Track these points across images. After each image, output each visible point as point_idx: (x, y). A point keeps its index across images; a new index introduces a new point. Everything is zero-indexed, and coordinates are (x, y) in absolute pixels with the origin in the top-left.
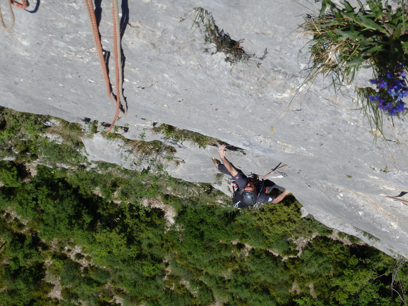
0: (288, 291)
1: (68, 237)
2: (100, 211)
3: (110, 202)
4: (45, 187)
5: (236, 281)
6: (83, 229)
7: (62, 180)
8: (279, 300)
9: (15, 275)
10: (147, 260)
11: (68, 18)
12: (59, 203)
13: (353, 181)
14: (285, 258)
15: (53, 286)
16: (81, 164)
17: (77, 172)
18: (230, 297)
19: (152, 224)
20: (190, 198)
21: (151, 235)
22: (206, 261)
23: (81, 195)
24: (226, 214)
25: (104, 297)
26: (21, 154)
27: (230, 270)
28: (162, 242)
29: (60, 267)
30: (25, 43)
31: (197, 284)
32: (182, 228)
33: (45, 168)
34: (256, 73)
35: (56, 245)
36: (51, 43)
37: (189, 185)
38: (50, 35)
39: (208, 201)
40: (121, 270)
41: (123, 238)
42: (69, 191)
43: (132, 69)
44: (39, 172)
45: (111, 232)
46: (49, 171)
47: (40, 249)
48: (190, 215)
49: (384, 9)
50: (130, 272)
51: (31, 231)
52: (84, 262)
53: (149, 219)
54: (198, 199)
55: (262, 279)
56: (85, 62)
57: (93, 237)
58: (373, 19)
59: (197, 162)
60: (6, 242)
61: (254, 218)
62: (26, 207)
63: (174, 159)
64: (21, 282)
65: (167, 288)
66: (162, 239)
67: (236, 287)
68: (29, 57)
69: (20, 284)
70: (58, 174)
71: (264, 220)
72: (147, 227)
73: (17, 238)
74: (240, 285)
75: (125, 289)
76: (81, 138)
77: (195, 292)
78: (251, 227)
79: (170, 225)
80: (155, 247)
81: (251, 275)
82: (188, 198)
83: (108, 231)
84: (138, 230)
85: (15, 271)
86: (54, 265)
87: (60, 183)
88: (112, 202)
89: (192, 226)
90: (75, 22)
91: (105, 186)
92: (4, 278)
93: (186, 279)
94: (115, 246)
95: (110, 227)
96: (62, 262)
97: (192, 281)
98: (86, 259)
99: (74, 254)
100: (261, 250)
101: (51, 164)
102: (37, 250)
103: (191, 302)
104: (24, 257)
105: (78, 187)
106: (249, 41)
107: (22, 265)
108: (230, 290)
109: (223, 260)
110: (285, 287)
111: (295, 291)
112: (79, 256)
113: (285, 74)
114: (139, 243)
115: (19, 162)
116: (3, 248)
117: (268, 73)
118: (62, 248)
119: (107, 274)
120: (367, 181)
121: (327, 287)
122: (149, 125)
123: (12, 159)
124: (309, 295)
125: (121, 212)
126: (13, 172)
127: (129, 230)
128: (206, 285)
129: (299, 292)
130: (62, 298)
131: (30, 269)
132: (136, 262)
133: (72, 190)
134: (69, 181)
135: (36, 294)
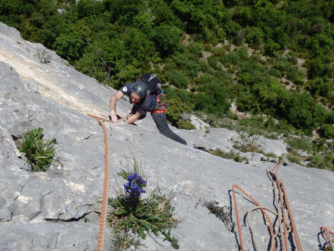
0: (166, 65)
1: (293, 95)
2: (275, 110)
3: (269, 116)
4: (308, 124)
5: (195, 70)
6: (285, 99)
7: (297, 128)
8: (171, 60)
9: (325, 72)
10: (247, 82)
11: (306, 227)
12: (299, 114)
13: (139, 132)
14: (167, 84)
15: (302, 66)
16: (286, 138)
17: (288, 133)
18: (198, 61)
19: (244, 103)
20: (222, 118)
21: (245, 96)
22: (213, 81)
23: (286, 120)
24: (201, 109)
25: (272, 60)
26: (323, 144)
27: (199, 77)
28: (238, 92)
29: (298, 77)
30: (329, 212)
31: (218, 69)
32: (226, 101)
33: (308, 135)
34: (200, 195)
35: (301, 90)
36: (314, 213)
37: (223, 126)
38: (316, 217)
39: (212, 116)
40: (262, 76)
41: (261, 94)
42: (293, 122)
43: (267, 197)
44: (311, 133)
45: (268, 98)
46: (305, 133)
47: (310, 87)
48: (222, 108)
49: (136, 231)
50: (257, 75)
51: (316, 98)
52: (284, 80)
53: (246, 106)
54: (217, 117)
55: (180, 72)
56: (294, 201)
57: (279, 95)
58: (142, 226)
59: (220, 140)
60: (331, 91)
61: (186, 107)
62: (319, 112)
63: (234, 142)
64: (322, 68)
65: (235, 66)
66: (238, 94)
67: (195, 67)
68: (326, 204)
69: (323, 66)
70: (300, 132)
71: (180, 106)
72: (247, 101)
73: (324, 94)
74: (193, 68)
75: (260, 64)
76: (288, 154)
77: (219, 64)
78: (187, 102)
79: (234, 102)
80: (242, 90)
81: (187, 74)
82: (223, 118)
83: (270, 99)
84: (252, 99)
85: (325, 75)
86: (302, 78)
87: (299, 126)
88: (268, 116)
89: (221, 102)
90: (302, 225)
91: (272, 125)
92: (331, 70)
93: (224, 71)
94: (266, 90)
95: (269, 101)
96: (297, 80)
97: (220, 70)
98: (283, 82)
99: (290, 85)
100: (181, 88)
101: (304, 137)
102: (312, 87)
103: (221, 58)
104: (320, 82)
105: (288, 124)
106: (205, 214)
107: (321, 78)
108: (199, 65)
109: (203, 82)
110: (167, 67)
111: (161, 65)
112: (287, 84)
113: (184, 195)
114: (252, 92)
115: (323, 139)
116: (333, 88)
117: (194, 195)
118: (297, 88)
119: (270, 73)
120: (131, 132)
121: (143, 68)
122: (251, 163)
123: (328, 141)
124: (154, 63)
125: (262, 110)
126: (327, 133)
127: (258, 99)
128: (213, 68)
129: (160, 64)
130: (297, 59)
131: (316, 76)
132: (254, 81)
133: (292, 122)
134: (294, 128)
135: (313, 61)
